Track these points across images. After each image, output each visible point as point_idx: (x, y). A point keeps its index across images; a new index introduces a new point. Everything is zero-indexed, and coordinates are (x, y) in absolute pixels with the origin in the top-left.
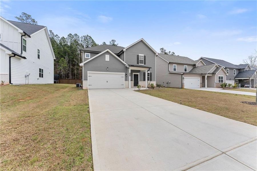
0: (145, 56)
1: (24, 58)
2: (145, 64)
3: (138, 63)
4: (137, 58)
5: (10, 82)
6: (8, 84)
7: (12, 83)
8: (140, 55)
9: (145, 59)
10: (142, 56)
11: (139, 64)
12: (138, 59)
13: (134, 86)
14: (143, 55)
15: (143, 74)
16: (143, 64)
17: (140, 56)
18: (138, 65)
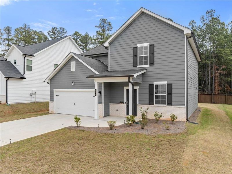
0: (153, 45)
1: (24, 78)
2: (152, 63)
3: (135, 65)
4: (134, 54)
5: (7, 102)
6: (5, 103)
7: (8, 102)
8: (139, 46)
9: (152, 54)
10: (146, 48)
11: (138, 66)
12: (135, 56)
13: (127, 115)
14: (148, 44)
15: (148, 87)
16: (148, 66)
17: (141, 48)
18: (135, 68)
